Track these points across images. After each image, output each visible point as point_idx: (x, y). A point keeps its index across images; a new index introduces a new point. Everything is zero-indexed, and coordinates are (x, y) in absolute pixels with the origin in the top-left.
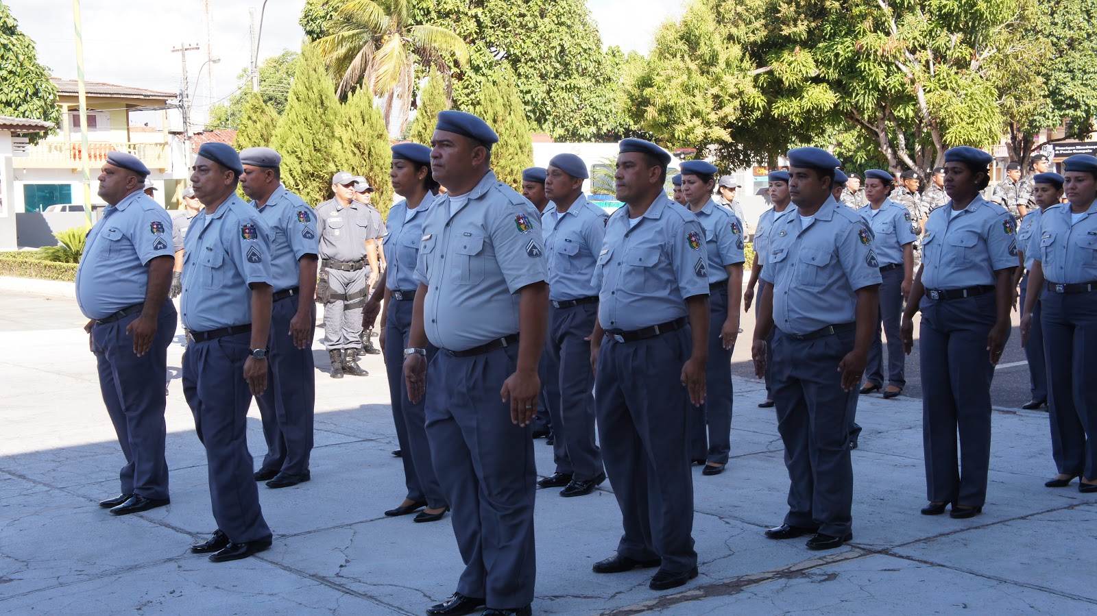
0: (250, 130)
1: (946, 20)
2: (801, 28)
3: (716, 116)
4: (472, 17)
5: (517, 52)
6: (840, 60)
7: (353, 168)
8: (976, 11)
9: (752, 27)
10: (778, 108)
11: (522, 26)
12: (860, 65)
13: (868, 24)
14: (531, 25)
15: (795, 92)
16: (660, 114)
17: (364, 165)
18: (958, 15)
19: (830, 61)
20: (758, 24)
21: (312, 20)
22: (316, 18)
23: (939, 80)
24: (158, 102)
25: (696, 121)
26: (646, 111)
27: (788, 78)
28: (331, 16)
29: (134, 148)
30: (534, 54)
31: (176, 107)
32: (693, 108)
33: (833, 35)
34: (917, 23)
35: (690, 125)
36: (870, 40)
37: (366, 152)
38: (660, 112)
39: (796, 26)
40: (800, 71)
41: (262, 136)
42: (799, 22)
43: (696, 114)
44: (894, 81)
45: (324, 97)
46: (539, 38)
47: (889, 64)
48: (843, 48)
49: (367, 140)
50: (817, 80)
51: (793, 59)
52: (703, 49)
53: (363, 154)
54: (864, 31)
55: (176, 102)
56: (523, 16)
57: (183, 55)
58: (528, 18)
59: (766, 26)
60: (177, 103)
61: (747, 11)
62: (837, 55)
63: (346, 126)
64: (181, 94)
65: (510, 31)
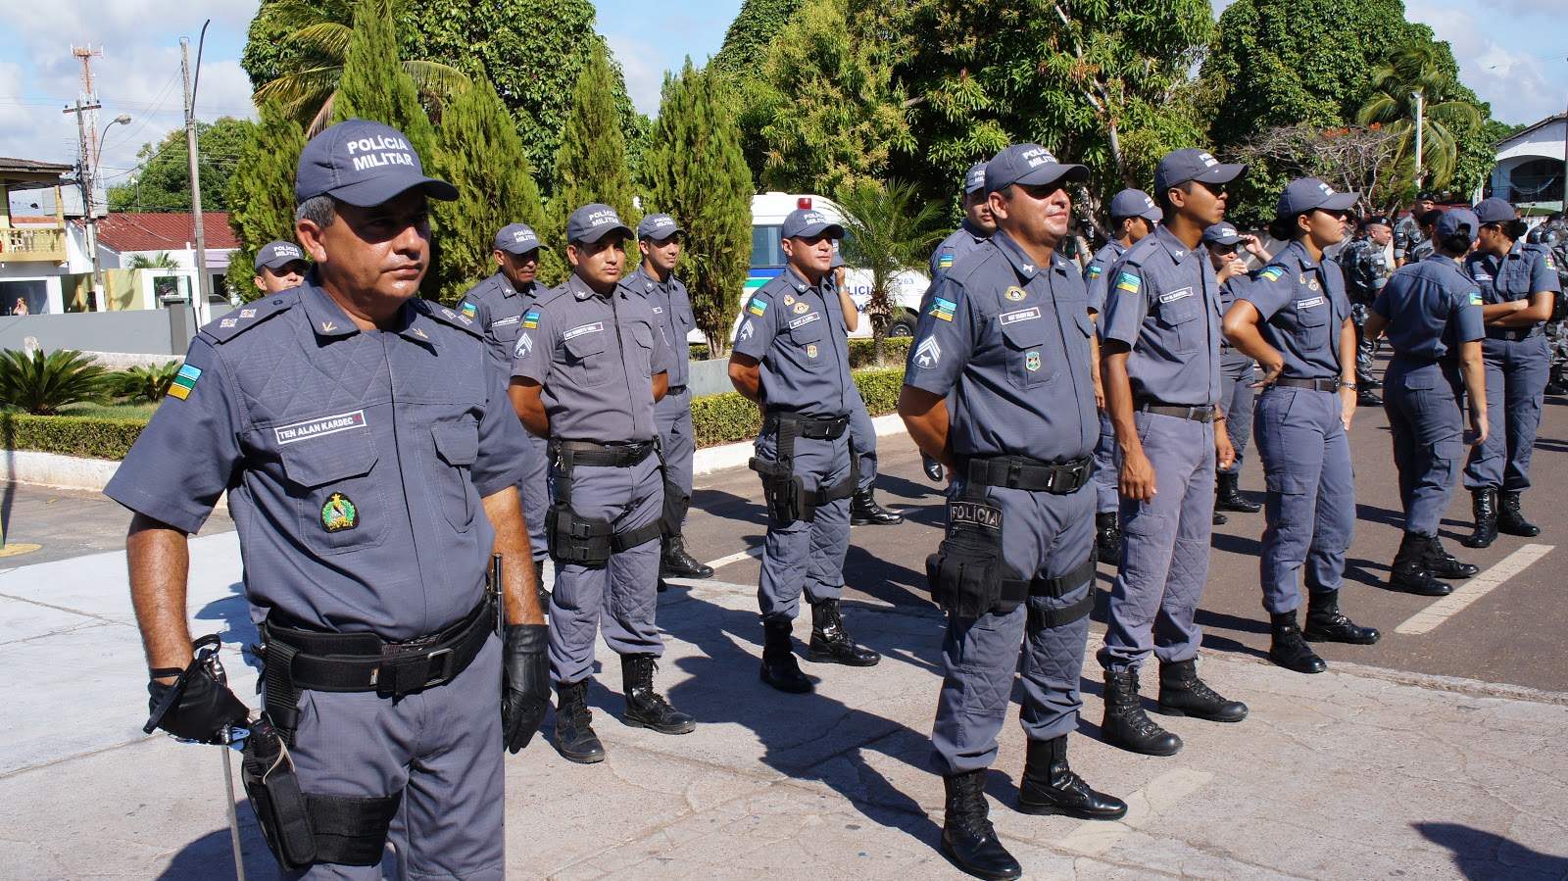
0: (263, 166)
1: (1136, 39)
2: (969, 45)
3: (867, 162)
4: (475, 53)
5: (537, 97)
6: (1016, 88)
7: (474, 224)
8: (1176, 28)
9: (897, 45)
10: (937, 151)
11: (540, 64)
12: (1044, 93)
13: (1052, 42)
14: (553, 61)
15: (959, 130)
16: (787, 160)
17: (495, 215)
18: (1155, 33)
19: (1002, 89)
20: (905, 41)
21: (259, 60)
22: (265, 58)
23: (1132, 116)
24: (46, 177)
25: (843, 168)
26: (767, 157)
27: (954, 111)
28: (286, 54)
29: (19, 236)
30: (558, 98)
31: (74, 183)
32: (836, 150)
33: (1004, 57)
34: (1107, 43)
35: (837, 173)
36: (1056, 61)
37: (498, 193)
38: (787, 157)
39: (961, 41)
40: (968, 102)
41: (283, 176)
42: (967, 37)
43: (842, 158)
44: (1084, 116)
45: (402, 102)
46: (565, 78)
47: (1078, 94)
48: (1020, 74)
49: (500, 171)
50: (984, 115)
51: (959, 86)
52: (844, 71)
53: (492, 196)
54: (1049, 52)
55: (72, 175)
56: (541, 50)
57: (80, 116)
58: (548, 52)
59: (916, 45)
60: (74, 178)
61: (891, 24)
62: (1012, 82)
63: (453, 147)
64: (78, 166)
65: (525, 70)
